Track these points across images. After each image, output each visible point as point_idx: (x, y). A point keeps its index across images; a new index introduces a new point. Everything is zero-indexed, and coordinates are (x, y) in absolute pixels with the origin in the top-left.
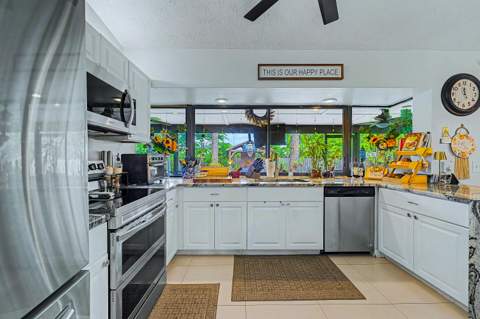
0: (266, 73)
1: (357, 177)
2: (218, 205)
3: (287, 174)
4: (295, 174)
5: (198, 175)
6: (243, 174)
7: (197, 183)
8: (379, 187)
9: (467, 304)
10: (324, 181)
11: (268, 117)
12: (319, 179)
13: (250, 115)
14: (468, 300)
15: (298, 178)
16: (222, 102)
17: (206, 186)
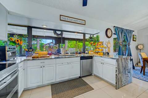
0: (63, 19)
1: (87, 53)
2: (44, 67)
3: (68, 53)
4: (71, 53)
5: (34, 55)
6: (53, 54)
7: (34, 58)
8: (93, 56)
9: (115, 84)
10: (79, 55)
11: (62, 34)
12: (77, 55)
13: (55, 33)
14: (115, 83)
15: (71, 54)
16: (45, 27)
17: (39, 59)
